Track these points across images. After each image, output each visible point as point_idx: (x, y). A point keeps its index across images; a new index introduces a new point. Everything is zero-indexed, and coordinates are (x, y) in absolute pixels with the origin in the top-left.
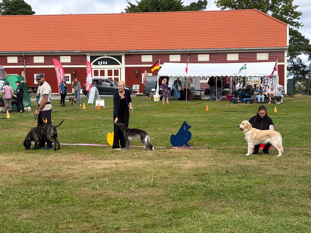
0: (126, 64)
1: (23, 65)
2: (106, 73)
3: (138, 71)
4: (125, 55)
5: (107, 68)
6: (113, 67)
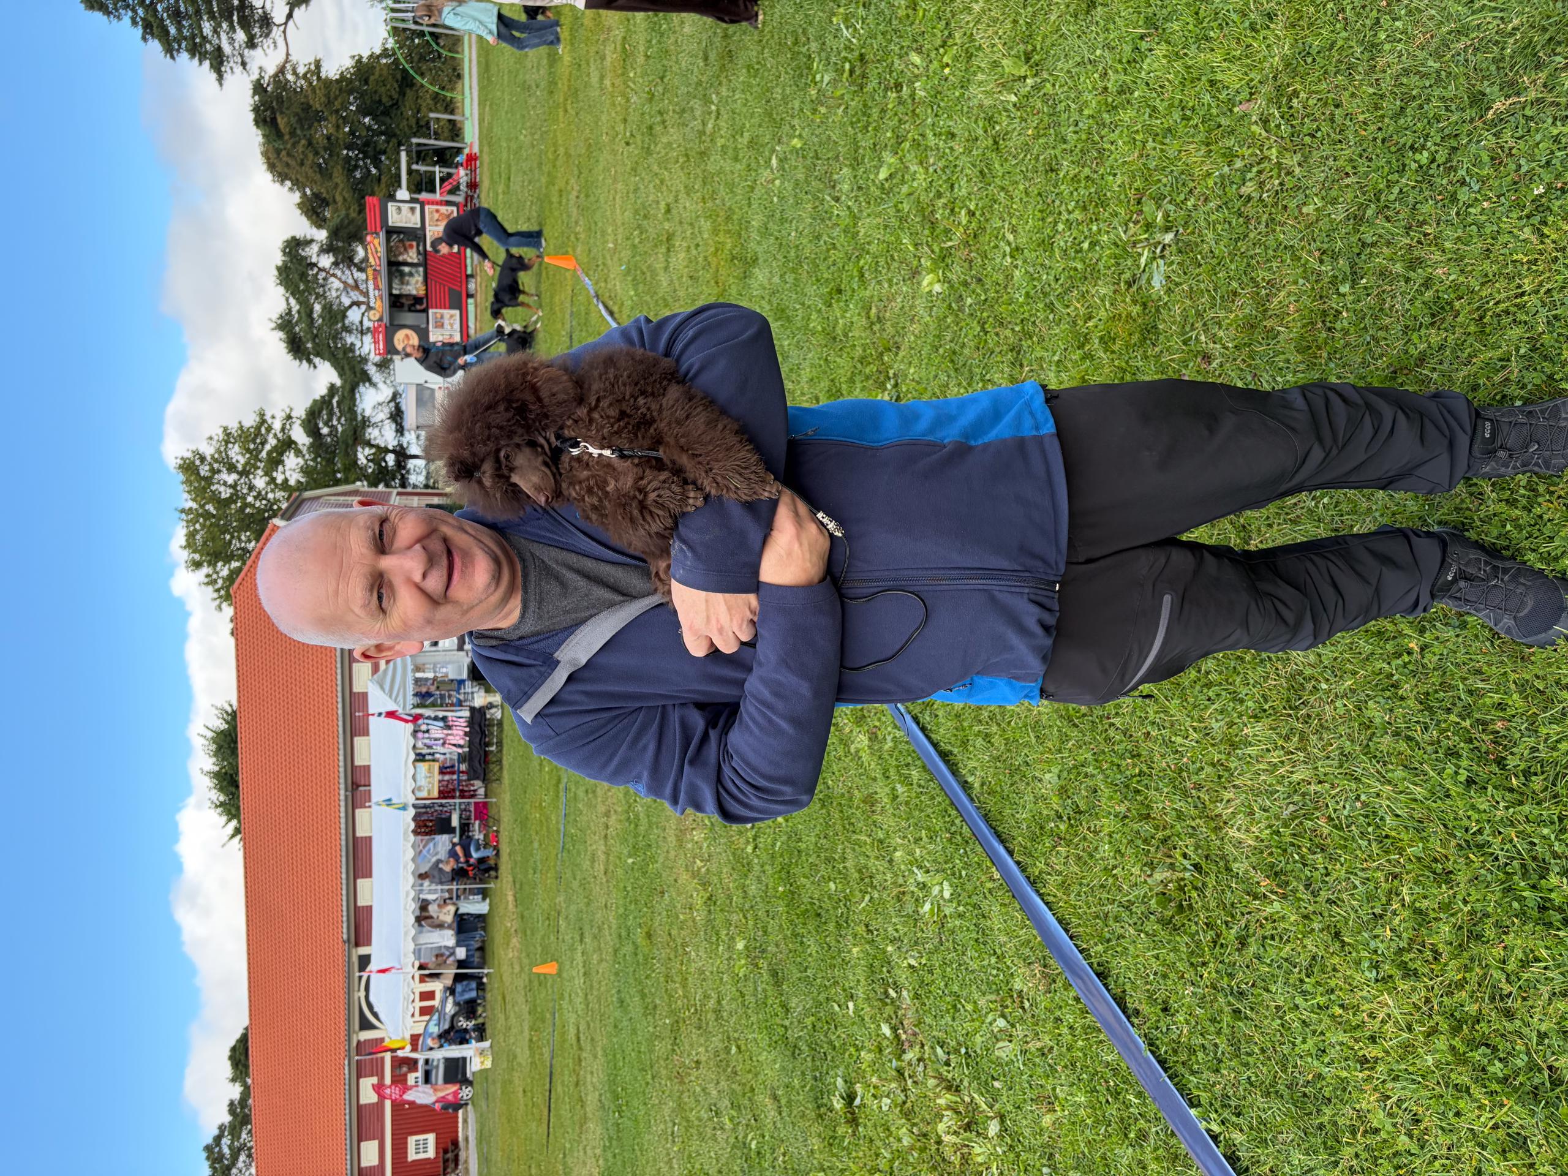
4: (357, 945)
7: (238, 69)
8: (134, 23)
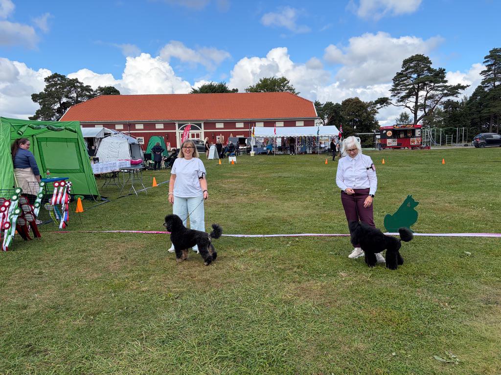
0: (204, 129)
1: (127, 131)
3: (214, 134)
4: (204, 123)
5: (191, 132)
6: (195, 132)
7: (392, 94)
8: (402, 71)
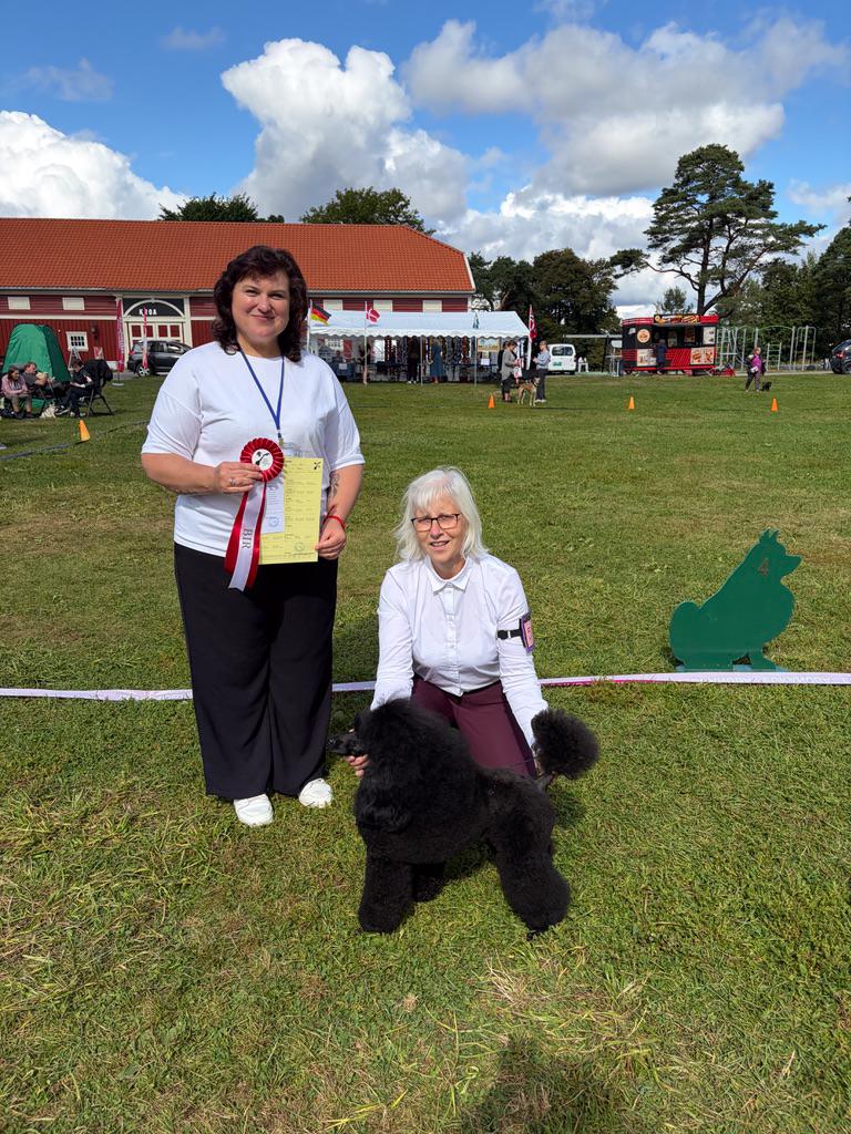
0: (192, 315)
2: (156, 331)
4: (191, 298)
5: (156, 321)
6: (168, 321)
7: (650, 243)
